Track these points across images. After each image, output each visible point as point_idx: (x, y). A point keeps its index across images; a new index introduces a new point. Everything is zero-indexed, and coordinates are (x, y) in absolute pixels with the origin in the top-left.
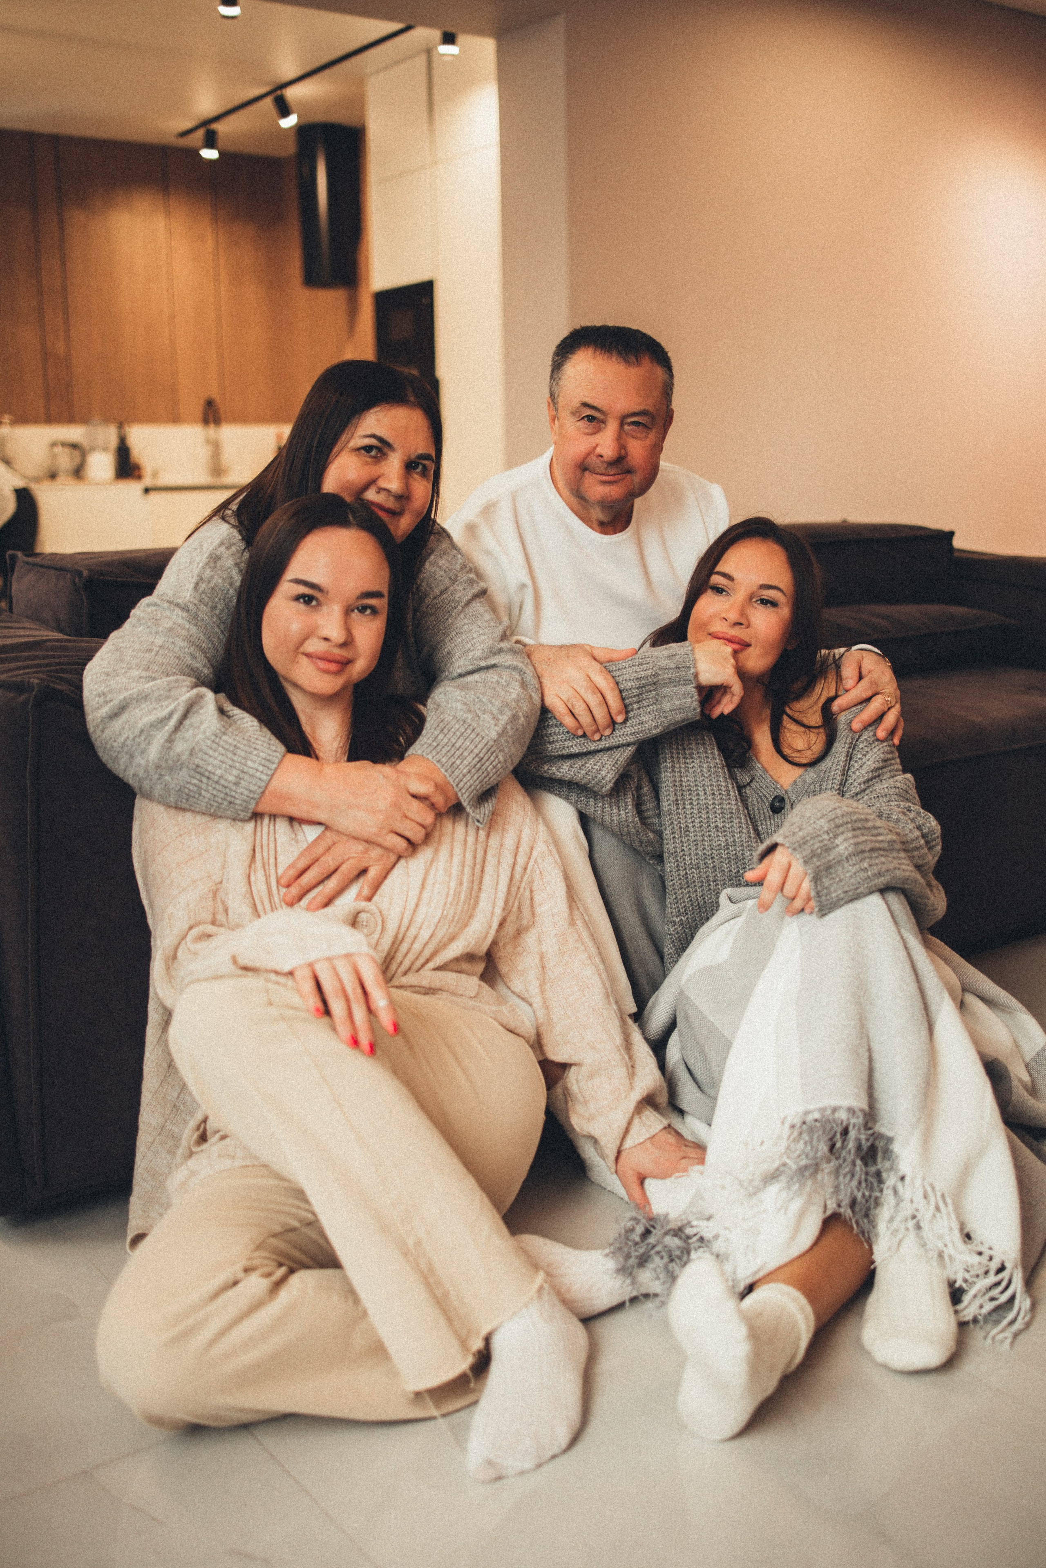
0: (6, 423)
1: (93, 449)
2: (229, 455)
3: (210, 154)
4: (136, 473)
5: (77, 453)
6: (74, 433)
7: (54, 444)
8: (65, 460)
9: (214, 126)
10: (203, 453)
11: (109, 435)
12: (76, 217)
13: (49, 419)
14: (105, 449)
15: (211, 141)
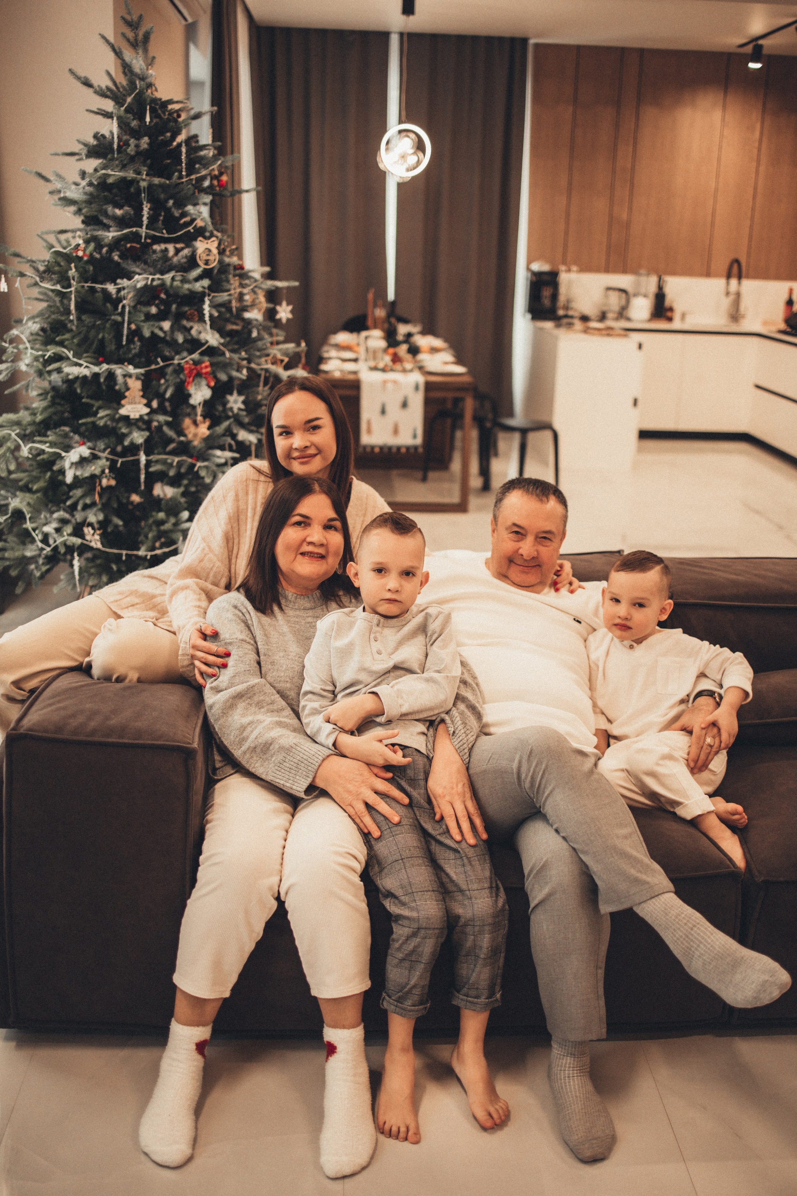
0: (573, 271)
1: (636, 295)
2: (746, 303)
3: (754, 66)
4: (669, 314)
5: (624, 295)
6: (624, 281)
7: (609, 289)
8: (615, 301)
9: (761, 42)
10: (726, 303)
11: (651, 284)
12: (649, 113)
13: (607, 269)
14: (645, 296)
15: (757, 54)
